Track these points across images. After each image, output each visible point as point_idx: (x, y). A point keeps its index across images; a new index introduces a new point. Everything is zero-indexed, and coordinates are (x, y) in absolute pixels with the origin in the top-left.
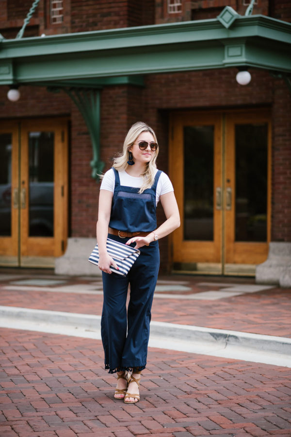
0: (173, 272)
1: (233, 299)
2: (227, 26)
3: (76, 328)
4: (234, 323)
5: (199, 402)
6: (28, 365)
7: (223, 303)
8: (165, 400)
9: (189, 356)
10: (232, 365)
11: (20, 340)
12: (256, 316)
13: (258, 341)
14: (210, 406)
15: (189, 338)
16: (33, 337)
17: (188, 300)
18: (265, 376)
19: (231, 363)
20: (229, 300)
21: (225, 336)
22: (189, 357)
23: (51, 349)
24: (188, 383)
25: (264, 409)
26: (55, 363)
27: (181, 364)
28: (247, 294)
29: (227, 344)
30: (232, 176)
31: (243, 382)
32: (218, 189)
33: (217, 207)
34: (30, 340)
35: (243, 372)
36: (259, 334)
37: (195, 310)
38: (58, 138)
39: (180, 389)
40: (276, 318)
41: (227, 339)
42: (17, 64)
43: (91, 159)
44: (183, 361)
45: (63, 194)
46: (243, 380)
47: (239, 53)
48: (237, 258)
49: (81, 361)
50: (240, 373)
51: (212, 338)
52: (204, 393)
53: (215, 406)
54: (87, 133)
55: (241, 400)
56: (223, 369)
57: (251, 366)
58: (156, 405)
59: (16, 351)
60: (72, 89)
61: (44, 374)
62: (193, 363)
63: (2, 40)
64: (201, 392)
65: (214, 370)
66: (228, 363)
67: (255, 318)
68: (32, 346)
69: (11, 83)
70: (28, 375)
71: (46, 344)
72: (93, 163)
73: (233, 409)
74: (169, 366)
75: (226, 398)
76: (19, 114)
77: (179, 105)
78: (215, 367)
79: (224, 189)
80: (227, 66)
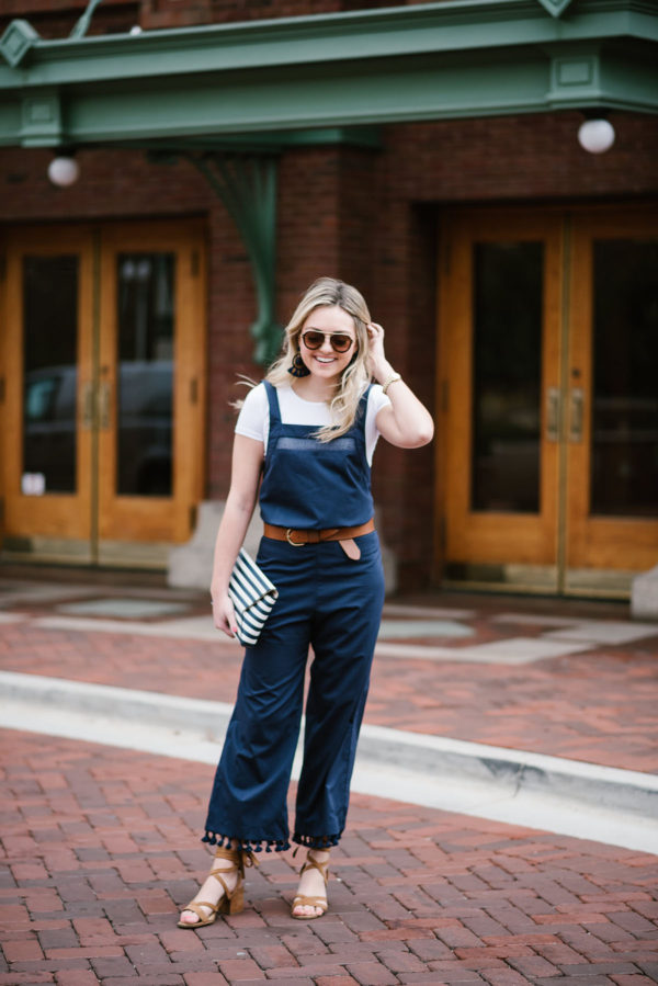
0: (446, 584)
1: (565, 662)
2: (555, 10)
3: (177, 733)
4: (547, 731)
5: (410, 951)
6: (31, 834)
7: (537, 674)
8: (326, 945)
9: (422, 816)
10: (518, 845)
11: (36, 764)
12: (607, 712)
13: (591, 784)
14: (433, 965)
15: (431, 768)
16: (70, 756)
17: (455, 663)
18: (590, 878)
19: (519, 839)
20: (553, 666)
21: (516, 768)
22: (423, 820)
23: (101, 790)
24: (397, 895)
25: (564, 975)
26: (97, 829)
27: (397, 840)
28: (604, 650)
29: (519, 787)
30: (584, 361)
31: (535, 895)
32: (551, 393)
33: (549, 436)
34: (58, 763)
35: (542, 867)
36: (598, 764)
37: (463, 692)
38: (183, 268)
39: (373, 913)
40: (649, 720)
41: (519, 774)
42: (70, 98)
43: (254, 318)
44: (403, 832)
45: (194, 397)
46: (533, 889)
47: (584, 77)
48: (595, 555)
49: (160, 826)
50: (532, 869)
51: (484, 770)
52: (429, 926)
53: (446, 965)
54: (244, 259)
55: (516, 950)
56: (494, 857)
57: (565, 849)
58: (301, 959)
59: (15, 794)
60: (208, 155)
61: (62, 860)
62: (426, 836)
63: (34, 41)
64: (423, 923)
65: (470, 860)
66: (512, 839)
67: (600, 717)
68: (58, 781)
69: (54, 142)
70: (23, 862)
71: (93, 775)
72: (257, 329)
73: (487, 976)
74: (368, 843)
75: (478, 942)
76: (93, 212)
77: (462, 194)
78: (476, 849)
79: (565, 391)
80: (555, 107)
